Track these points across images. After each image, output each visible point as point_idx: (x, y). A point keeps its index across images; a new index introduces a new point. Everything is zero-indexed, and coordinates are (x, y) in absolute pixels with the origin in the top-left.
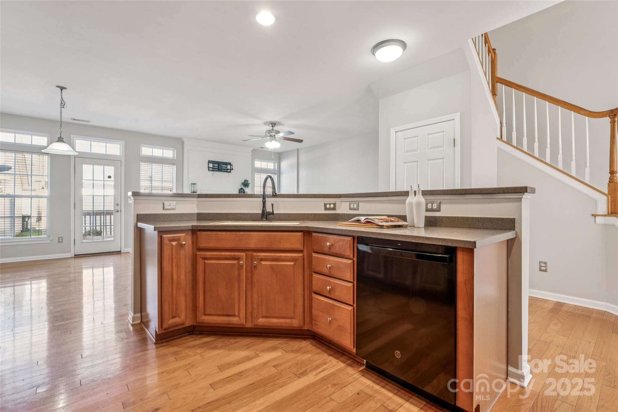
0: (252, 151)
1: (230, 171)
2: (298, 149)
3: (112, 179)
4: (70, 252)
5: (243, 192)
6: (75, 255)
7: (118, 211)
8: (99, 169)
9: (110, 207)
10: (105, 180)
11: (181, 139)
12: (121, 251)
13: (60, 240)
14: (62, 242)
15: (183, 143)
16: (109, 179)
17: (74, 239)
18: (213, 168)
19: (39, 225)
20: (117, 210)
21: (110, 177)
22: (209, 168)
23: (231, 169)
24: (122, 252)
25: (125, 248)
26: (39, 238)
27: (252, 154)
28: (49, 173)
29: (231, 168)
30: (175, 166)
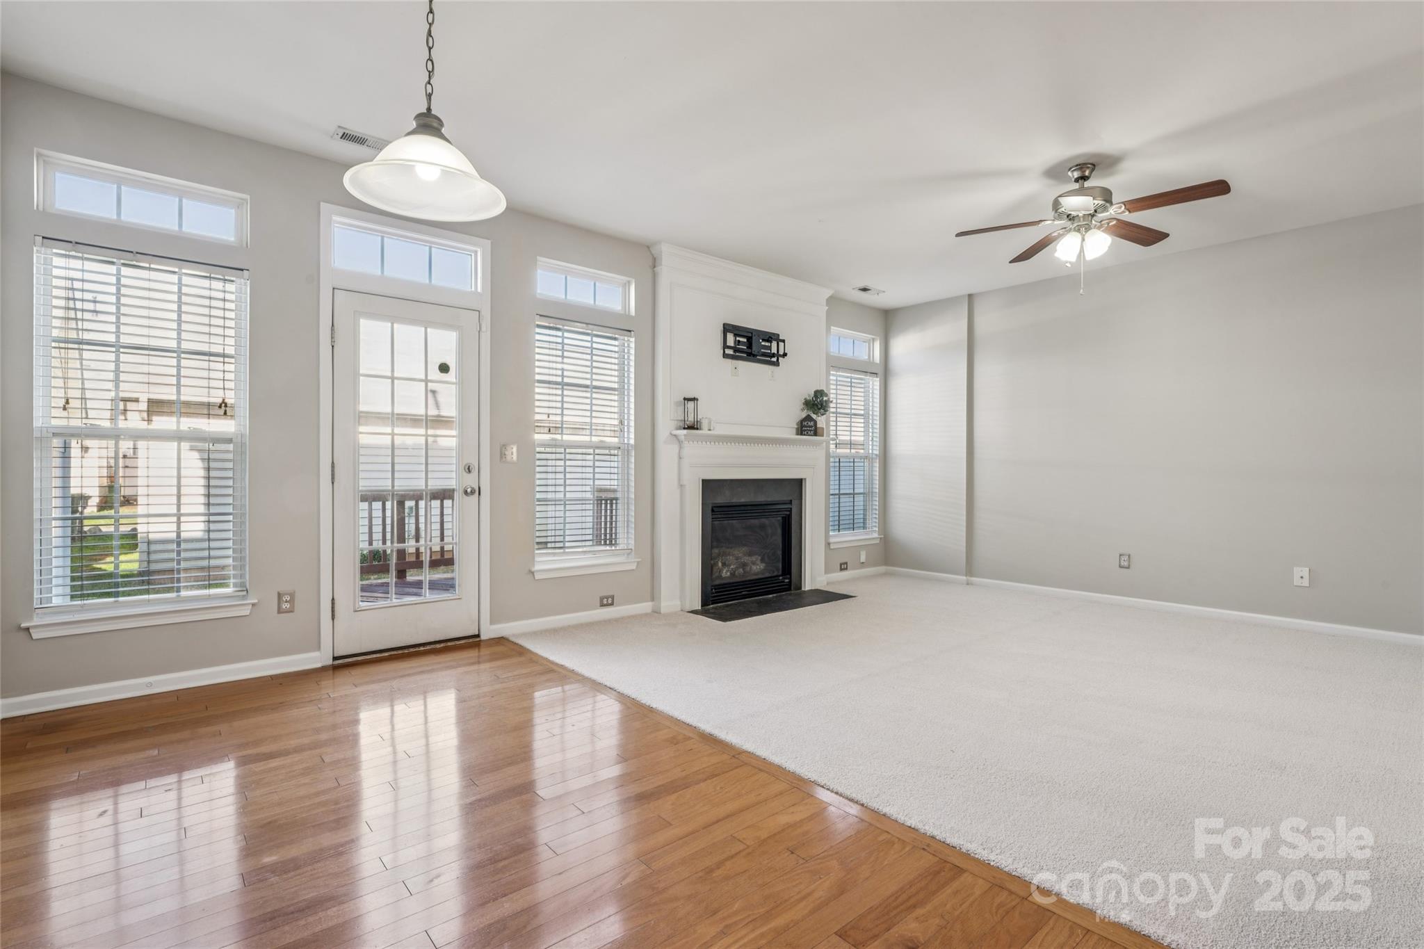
0: (827, 300)
1: (778, 360)
2: (970, 296)
3: (451, 376)
4: (319, 648)
5: (813, 428)
6: (335, 658)
7: (473, 492)
8: (410, 335)
9: (447, 478)
10: (429, 378)
11: (648, 247)
12: (478, 636)
13: (285, 603)
14: (291, 611)
15: (654, 263)
16: (444, 376)
17: (333, 599)
18: (736, 350)
19: (209, 549)
20: (469, 490)
21: (444, 368)
22: (725, 346)
23: (778, 355)
24: (483, 637)
25: (492, 622)
26: (209, 597)
27: (827, 311)
28: (246, 342)
29: (781, 352)
30: (633, 340)
